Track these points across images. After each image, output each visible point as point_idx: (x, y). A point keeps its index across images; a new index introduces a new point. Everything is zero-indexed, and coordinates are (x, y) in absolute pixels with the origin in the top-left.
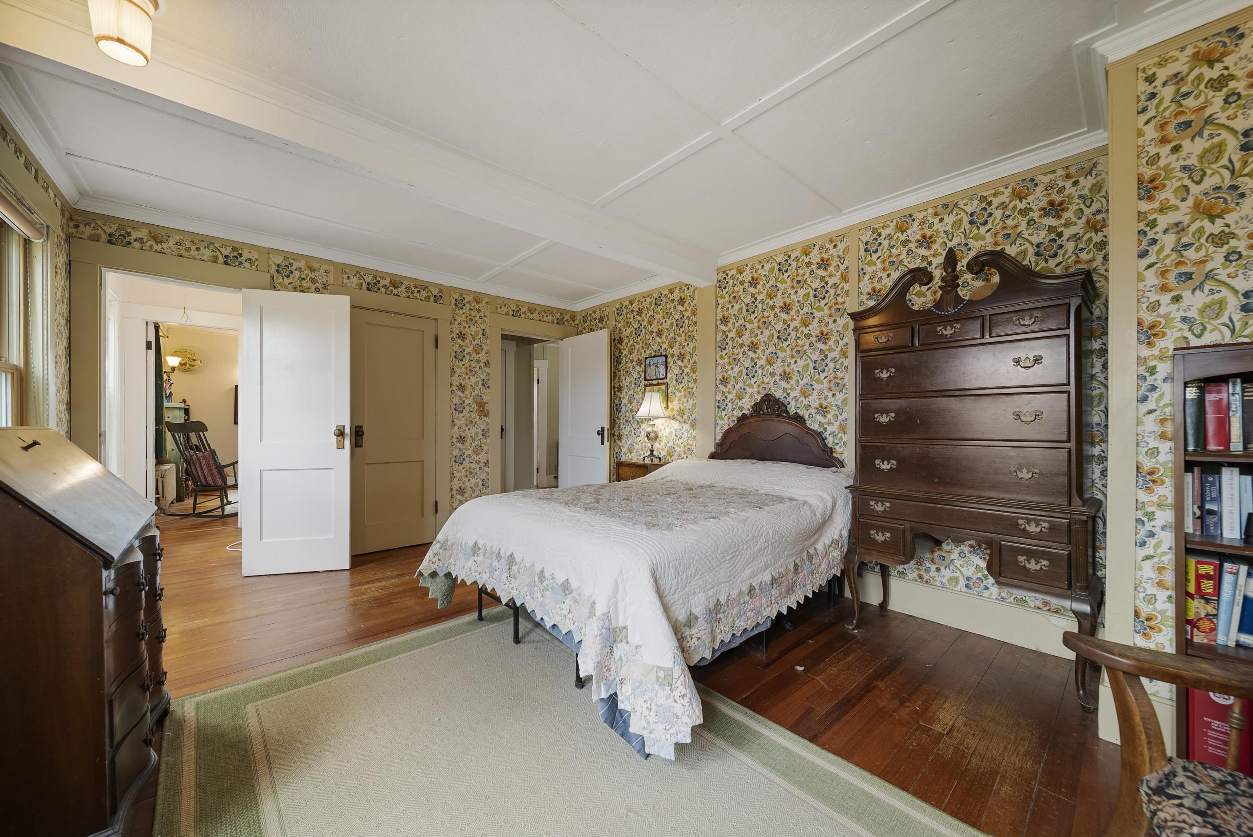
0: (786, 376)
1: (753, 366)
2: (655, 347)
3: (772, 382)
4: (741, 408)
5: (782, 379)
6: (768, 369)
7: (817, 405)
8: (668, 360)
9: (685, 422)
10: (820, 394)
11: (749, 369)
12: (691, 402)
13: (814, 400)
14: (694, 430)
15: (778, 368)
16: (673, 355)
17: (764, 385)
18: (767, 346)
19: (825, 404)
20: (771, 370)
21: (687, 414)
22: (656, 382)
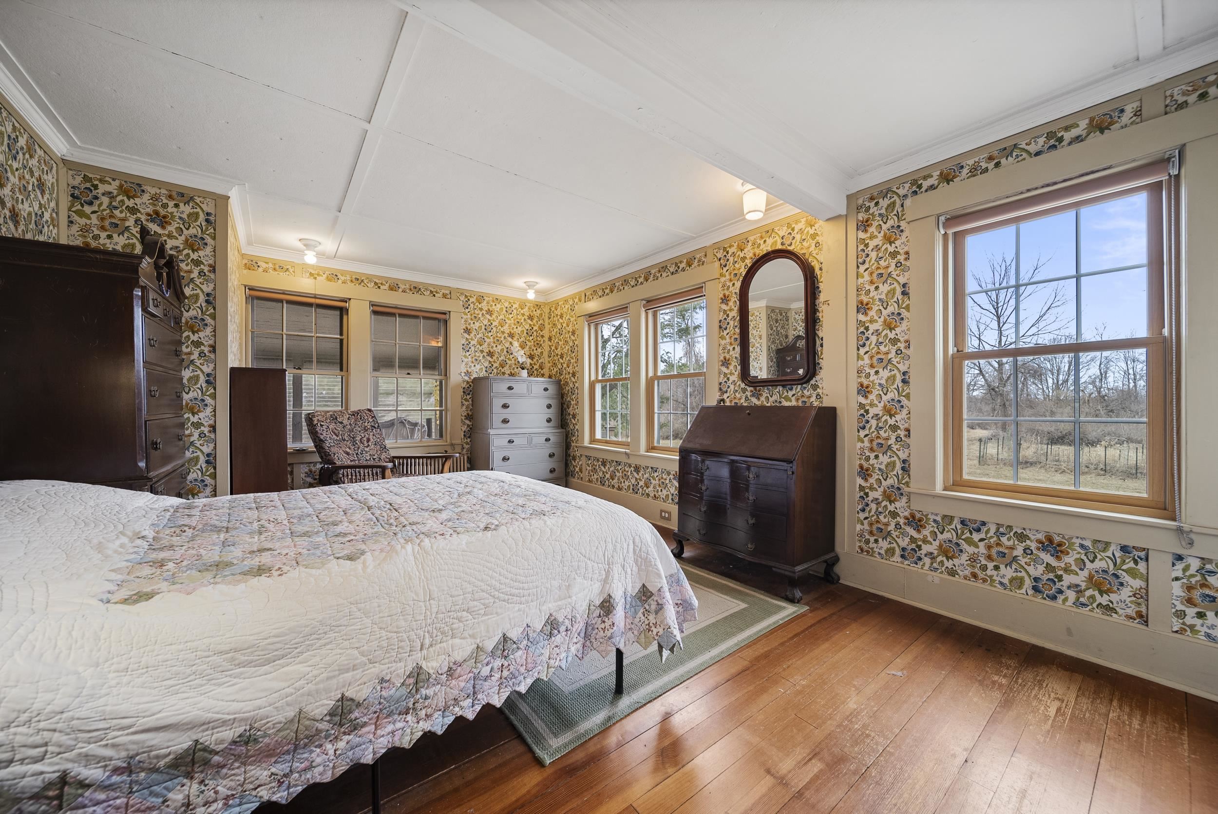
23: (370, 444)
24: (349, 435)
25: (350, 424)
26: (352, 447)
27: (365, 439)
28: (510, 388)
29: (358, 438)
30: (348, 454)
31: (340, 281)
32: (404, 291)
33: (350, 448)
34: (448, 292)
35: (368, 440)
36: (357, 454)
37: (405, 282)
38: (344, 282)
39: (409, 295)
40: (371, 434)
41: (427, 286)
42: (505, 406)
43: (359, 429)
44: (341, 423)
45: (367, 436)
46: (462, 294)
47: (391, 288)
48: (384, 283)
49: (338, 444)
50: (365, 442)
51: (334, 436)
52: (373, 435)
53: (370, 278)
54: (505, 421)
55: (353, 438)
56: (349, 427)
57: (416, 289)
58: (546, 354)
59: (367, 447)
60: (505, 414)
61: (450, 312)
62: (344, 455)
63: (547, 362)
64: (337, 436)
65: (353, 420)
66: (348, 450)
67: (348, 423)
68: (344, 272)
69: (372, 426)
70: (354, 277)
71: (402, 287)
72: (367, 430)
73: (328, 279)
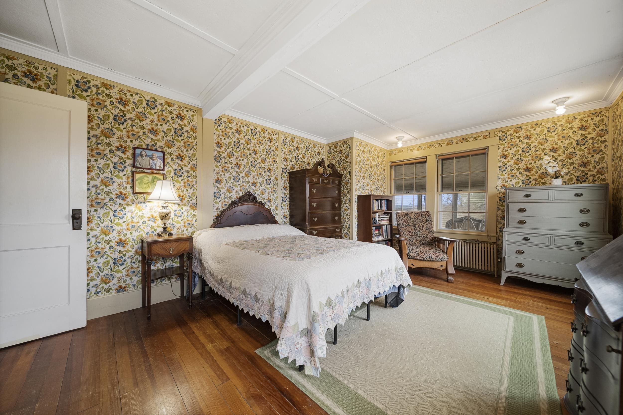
0: (254, 184)
1: (237, 176)
2: (148, 142)
3: (248, 186)
4: (230, 198)
5: (253, 185)
6: (246, 179)
7: (267, 198)
8: (166, 157)
9: (185, 205)
10: (268, 194)
11: (235, 177)
12: (191, 191)
13: (266, 196)
14: (193, 210)
15: (251, 179)
16: (171, 154)
17: (244, 187)
18: (245, 167)
19: (270, 198)
20: (247, 180)
21: (186, 199)
22: (149, 171)
23: (424, 228)
24: (413, 223)
25: (415, 218)
26: (413, 229)
27: (421, 226)
28: (527, 196)
29: (417, 225)
30: (410, 232)
31: (422, 149)
32: (456, 143)
33: (411, 229)
34: (487, 134)
35: (423, 227)
36: (415, 233)
37: (456, 138)
38: (424, 149)
39: (460, 144)
40: (426, 223)
41: (471, 136)
42: (522, 210)
43: (419, 221)
44: (410, 217)
45: (423, 224)
46: (499, 131)
47: (448, 144)
48: (444, 142)
49: (406, 227)
50: (421, 228)
51: (405, 223)
52: (427, 224)
53: (436, 143)
54: (522, 222)
55: (415, 225)
56: (414, 219)
57: (464, 139)
58: (608, 159)
59: (421, 230)
60: (522, 216)
61: (488, 147)
62: (408, 232)
63: (609, 166)
64: (406, 223)
65: (417, 216)
66: (410, 230)
67: (413, 218)
68: (424, 144)
69: (427, 220)
70: (429, 145)
71: (455, 141)
72: (423, 222)
73: (418, 150)
